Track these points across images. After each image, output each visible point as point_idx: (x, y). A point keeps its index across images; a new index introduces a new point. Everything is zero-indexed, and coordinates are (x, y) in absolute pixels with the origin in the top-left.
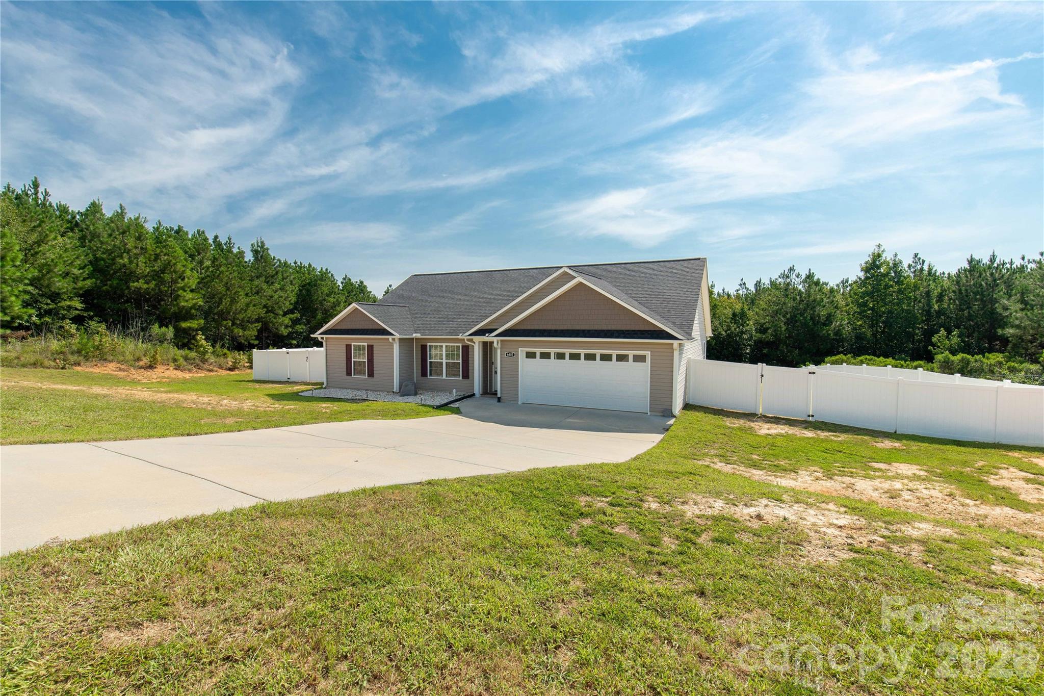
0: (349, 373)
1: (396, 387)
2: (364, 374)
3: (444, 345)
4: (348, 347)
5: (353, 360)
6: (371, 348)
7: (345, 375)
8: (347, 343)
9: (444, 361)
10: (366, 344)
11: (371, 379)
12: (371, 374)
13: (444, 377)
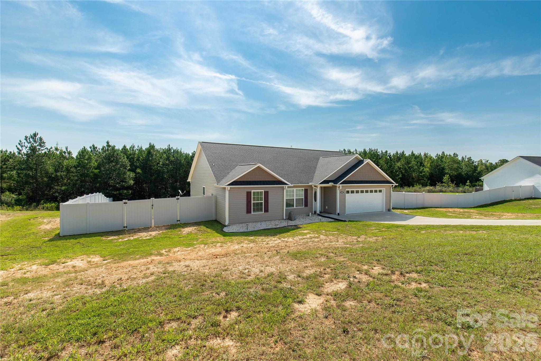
0: (249, 211)
1: (285, 218)
2: (262, 210)
3: (295, 189)
4: (249, 194)
5: (252, 202)
6: (266, 193)
7: (245, 214)
8: (247, 191)
9: (295, 198)
10: (263, 191)
11: (266, 213)
12: (266, 210)
13: (295, 207)
